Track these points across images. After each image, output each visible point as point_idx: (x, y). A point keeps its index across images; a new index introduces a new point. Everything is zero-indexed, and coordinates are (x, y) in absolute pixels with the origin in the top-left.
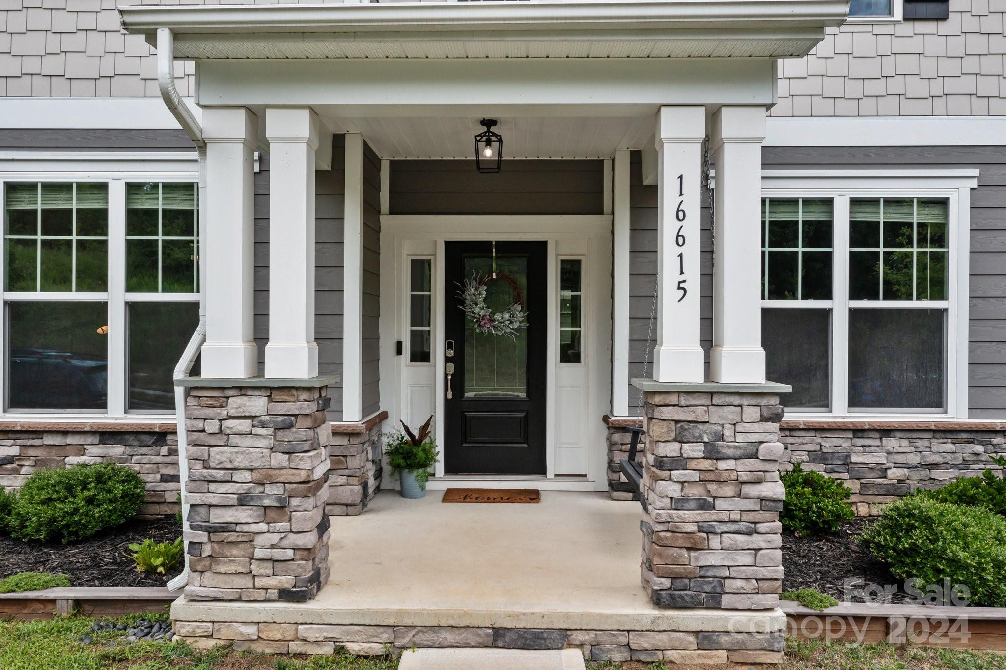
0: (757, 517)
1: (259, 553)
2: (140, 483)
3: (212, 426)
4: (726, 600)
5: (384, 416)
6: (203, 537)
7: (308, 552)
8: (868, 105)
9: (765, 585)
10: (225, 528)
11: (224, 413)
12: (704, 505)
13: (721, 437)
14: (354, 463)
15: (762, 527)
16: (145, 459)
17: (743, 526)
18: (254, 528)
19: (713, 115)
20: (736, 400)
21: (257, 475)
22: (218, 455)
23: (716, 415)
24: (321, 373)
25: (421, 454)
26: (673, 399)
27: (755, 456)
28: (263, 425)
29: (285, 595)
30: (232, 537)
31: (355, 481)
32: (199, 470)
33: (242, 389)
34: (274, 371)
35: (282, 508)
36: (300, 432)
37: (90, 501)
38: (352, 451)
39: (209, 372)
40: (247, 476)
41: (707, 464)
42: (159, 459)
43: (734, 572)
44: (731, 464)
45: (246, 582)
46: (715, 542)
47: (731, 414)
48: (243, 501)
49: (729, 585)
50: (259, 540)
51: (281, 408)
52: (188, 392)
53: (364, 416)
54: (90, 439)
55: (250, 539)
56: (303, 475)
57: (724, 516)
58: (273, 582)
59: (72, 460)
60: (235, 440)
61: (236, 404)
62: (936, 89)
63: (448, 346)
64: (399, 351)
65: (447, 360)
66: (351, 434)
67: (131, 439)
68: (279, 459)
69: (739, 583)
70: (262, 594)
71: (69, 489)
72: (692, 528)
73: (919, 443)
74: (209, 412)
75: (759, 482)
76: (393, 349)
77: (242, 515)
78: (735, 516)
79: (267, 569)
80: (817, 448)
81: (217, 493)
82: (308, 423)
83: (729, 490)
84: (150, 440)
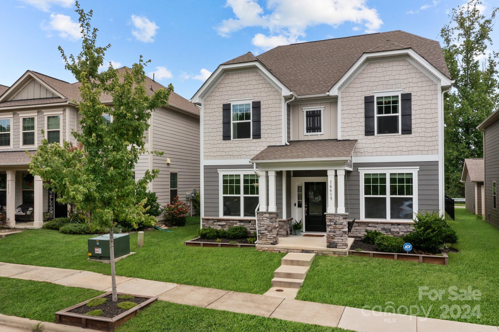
0: (342, 234)
1: (268, 237)
2: (247, 230)
3: (261, 218)
4: (338, 247)
5: (292, 219)
6: (260, 235)
7: (275, 237)
8: (394, 153)
9: (344, 245)
10: (263, 233)
11: (263, 216)
12: (334, 232)
13: (337, 222)
14: (285, 227)
15: (343, 236)
16: (247, 225)
17: (340, 235)
18: (267, 234)
19: (336, 171)
20: (339, 216)
21: (267, 226)
22: (262, 223)
23: (336, 218)
24: (277, 210)
25: (299, 226)
26: (329, 216)
27: (342, 225)
28: (268, 218)
29: (272, 244)
30: (264, 235)
31: (285, 231)
32: (259, 225)
33: (265, 213)
34: (270, 210)
35: (271, 231)
36: (274, 219)
37: (240, 232)
38: (284, 225)
39: (260, 210)
40: (266, 226)
41: (334, 226)
42: (249, 225)
43: (339, 243)
44: (338, 226)
45: (266, 242)
46: (336, 238)
47: (338, 218)
48: (266, 229)
49: (338, 245)
50: (268, 235)
51: (271, 216)
52: (257, 213)
53: (287, 218)
54: (238, 222)
55: (267, 236)
56: (274, 226)
57: (337, 234)
58: (270, 242)
59: (235, 225)
60: (264, 220)
61: (264, 215)
62: (409, 149)
63: (305, 204)
64: (295, 205)
65: (305, 207)
66: (284, 222)
67: (245, 222)
68: (271, 223)
69: (340, 244)
70: (268, 244)
71: (236, 230)
72: (332, 235)
73: (407, 227)
74: (261, 216)
75: (343, 229)
76: (294, 205)
77: (265, 232)
78: (339, 234)
79: (269, 240)
80: (383, 227)
81: (262, 228)
82: (275, 218)
83: (338, 230)
84: (248, 222)
